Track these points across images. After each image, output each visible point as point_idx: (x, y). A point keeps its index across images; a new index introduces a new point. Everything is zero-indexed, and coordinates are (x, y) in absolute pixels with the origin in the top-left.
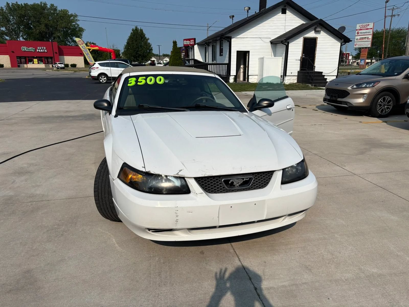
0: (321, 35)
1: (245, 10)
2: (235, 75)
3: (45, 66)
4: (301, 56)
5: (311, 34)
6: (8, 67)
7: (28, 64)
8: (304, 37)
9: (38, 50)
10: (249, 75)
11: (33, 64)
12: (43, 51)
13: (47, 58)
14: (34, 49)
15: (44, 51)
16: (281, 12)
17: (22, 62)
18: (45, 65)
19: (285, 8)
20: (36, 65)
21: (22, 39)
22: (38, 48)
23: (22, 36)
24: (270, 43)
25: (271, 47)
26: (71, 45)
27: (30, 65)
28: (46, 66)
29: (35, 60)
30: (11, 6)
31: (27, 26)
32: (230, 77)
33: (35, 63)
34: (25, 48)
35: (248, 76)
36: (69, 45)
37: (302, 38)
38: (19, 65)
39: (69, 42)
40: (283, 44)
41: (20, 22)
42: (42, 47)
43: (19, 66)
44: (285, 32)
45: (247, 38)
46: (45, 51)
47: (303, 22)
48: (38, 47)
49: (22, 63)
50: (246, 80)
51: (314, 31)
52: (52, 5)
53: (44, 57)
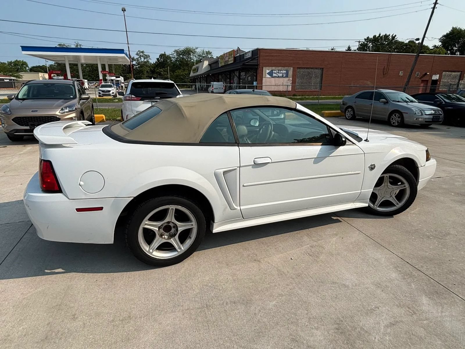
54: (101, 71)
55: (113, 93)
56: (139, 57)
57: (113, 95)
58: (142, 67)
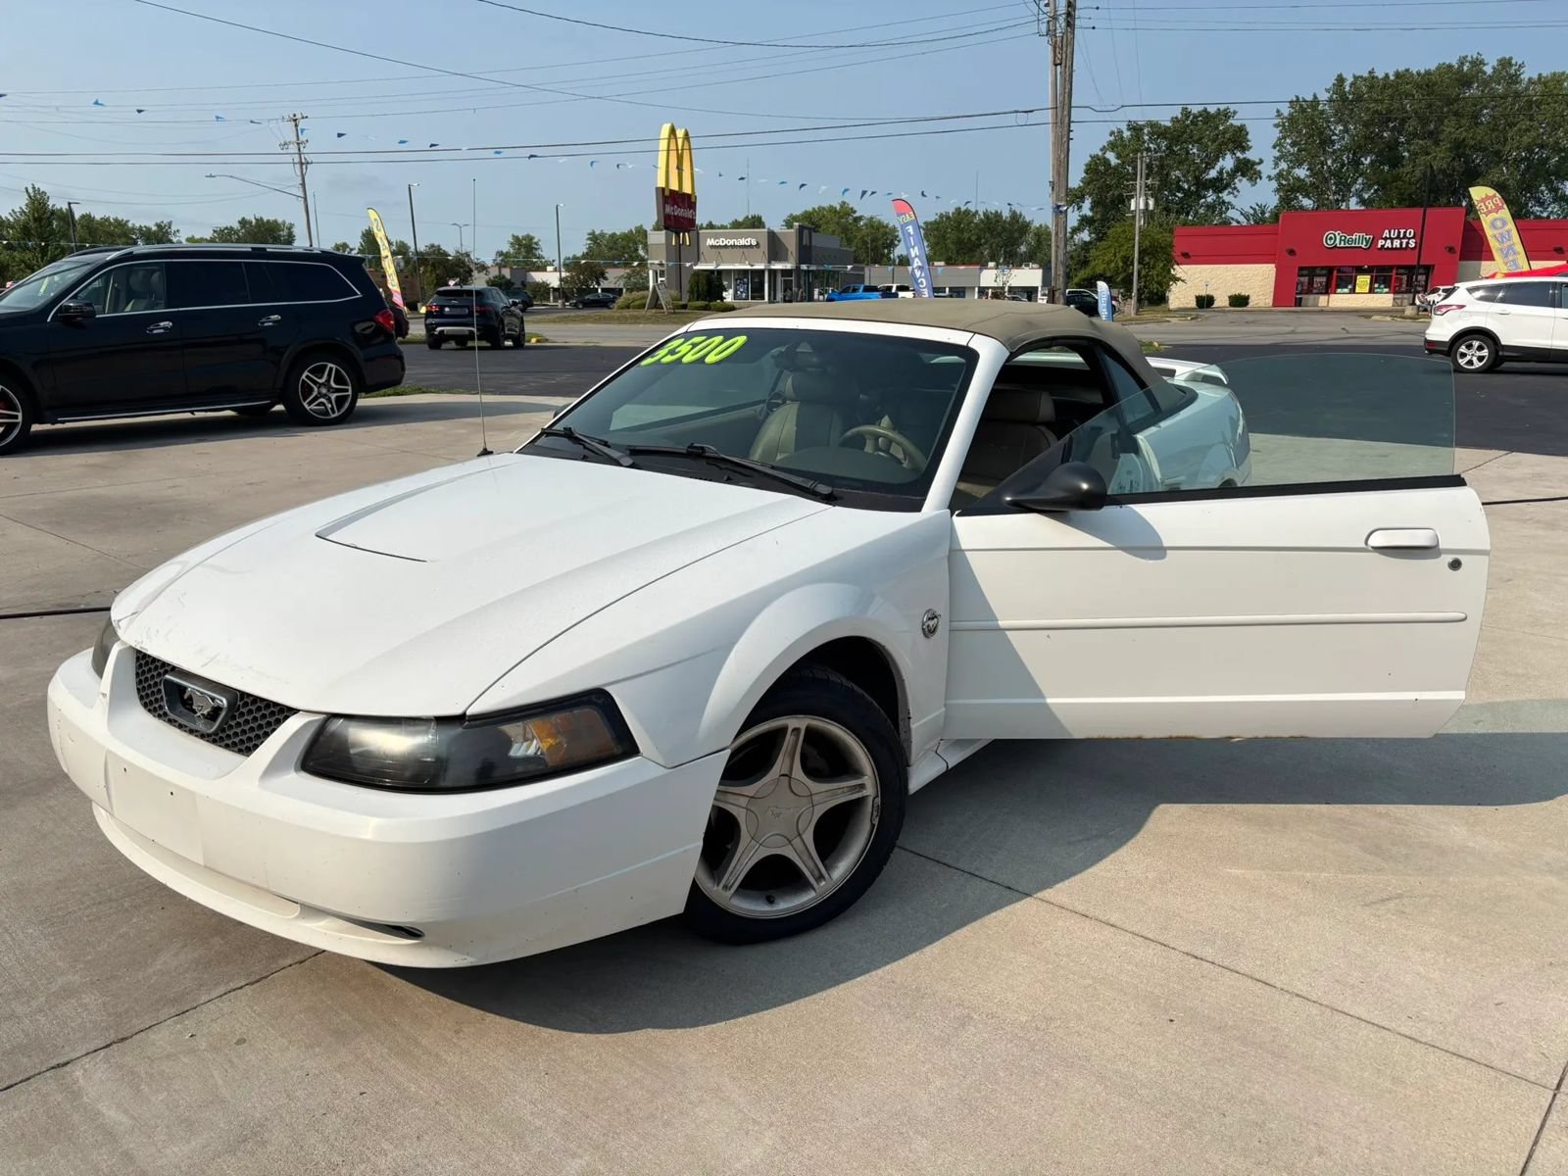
3: (1392, 301)
6: (1262, 305)
7: (1332, 296)
9: (1381, 243)
11: (1350, 293)
12: (1401, 244)
13: (1410, 270)
14: (1368, 237)
15: (1404, 246)
17: (1315, 286)
18: (1394, 299)
20: (1363, 297)
21: (1357, 203)
22: (1386, 234)
23: (1359, 194)
26: (1545, 215)
27: (1340, 300)
28: (1399, 301)
29: (1363, 281)
30: (1347, 89)
31: (1390, 156)
33: (1358, 290)
34: (1338, 238)
36: (1540, 217)
38: (1301, 299)
39: (1541, 204)
41: (1362, 142)
42: (1402, 231)
43: (1299, 303)
46: (1408, 243)
48: (1387, 231)
49: (1315, 291)
52: (1505, 63)
53: (1399, 267)
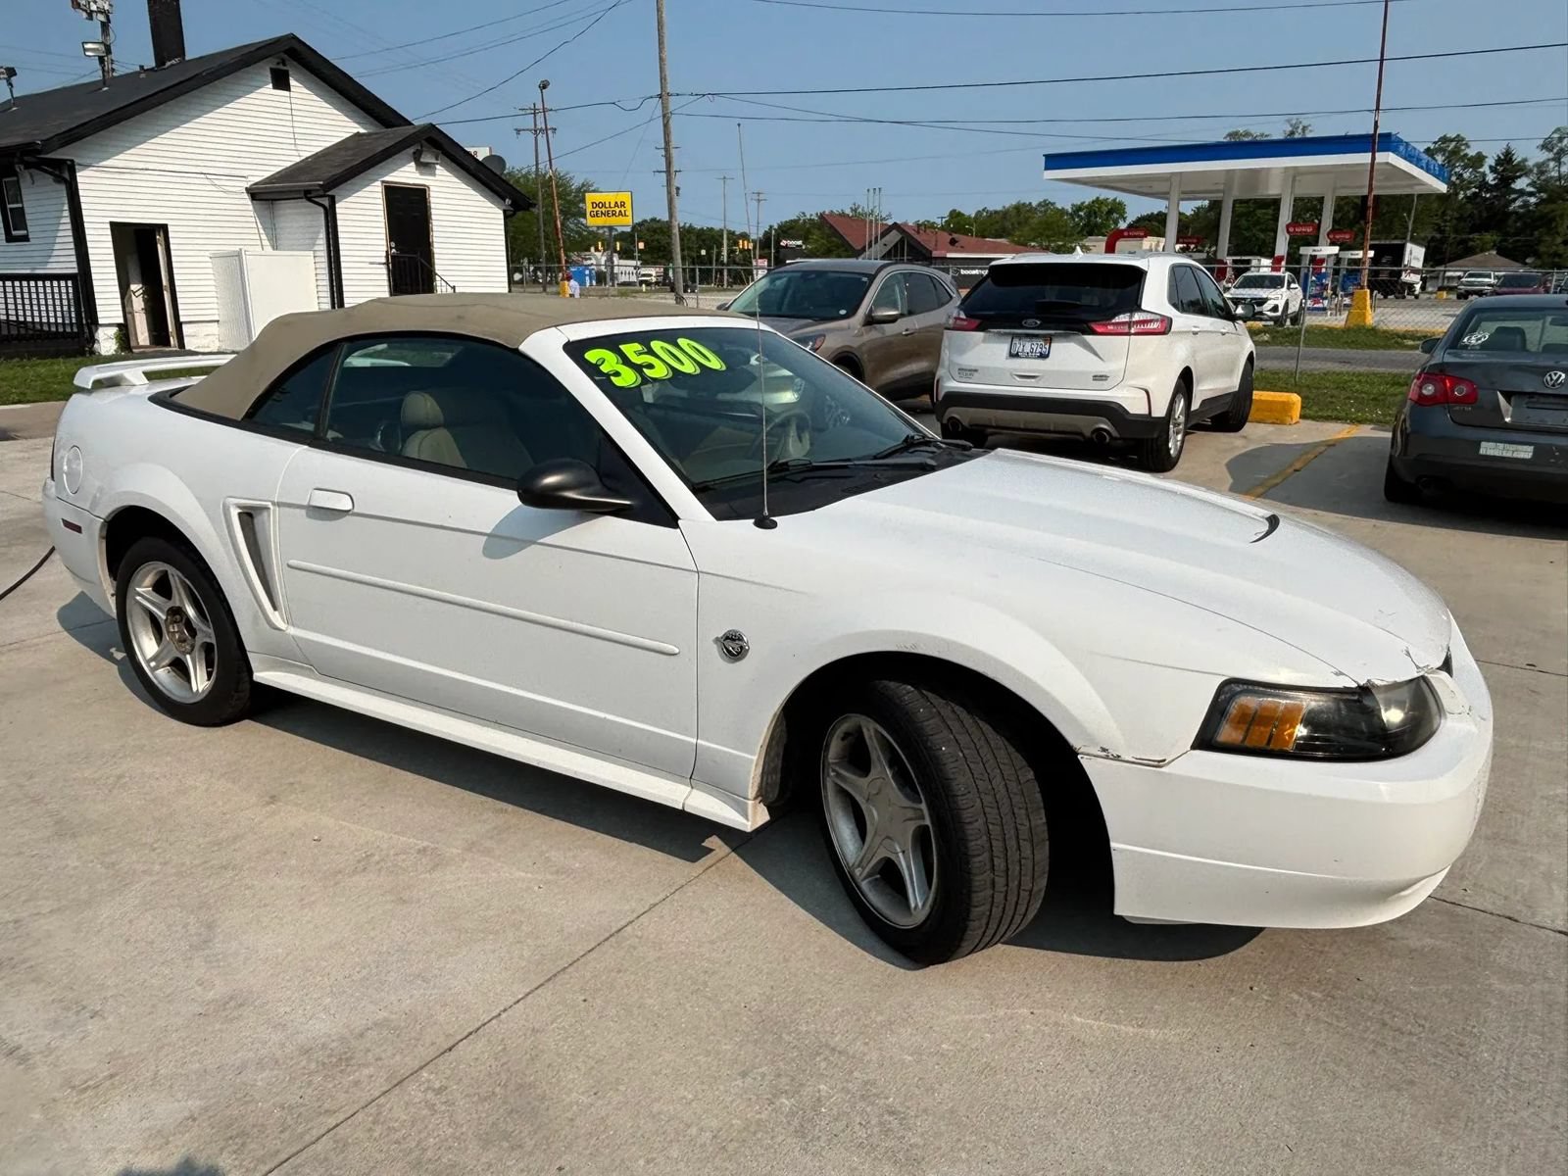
0: (437, 178)
1: (87, 53)
2: (121, 321)
4: (385, 249)
5: (407, 174)
8: (383, 182)
10: (182, 319)
16: (270, 80)
19: (285, 68)
24: (246, 196)
25: (255, 211)
32: (97, 330)
35: (179, 325)
37: (379, 183)
40: (311, 204)
44: (298, 160)
45: (147, 169)
47: (356, 125)
50: (173, 341)
51: (413, 164)
54: (1288, 226)
55: (1275, 309)
56: (1551, 155)
57: (1276, 317)
58: (1554, 202)
